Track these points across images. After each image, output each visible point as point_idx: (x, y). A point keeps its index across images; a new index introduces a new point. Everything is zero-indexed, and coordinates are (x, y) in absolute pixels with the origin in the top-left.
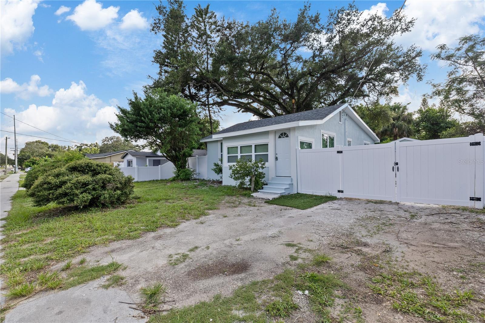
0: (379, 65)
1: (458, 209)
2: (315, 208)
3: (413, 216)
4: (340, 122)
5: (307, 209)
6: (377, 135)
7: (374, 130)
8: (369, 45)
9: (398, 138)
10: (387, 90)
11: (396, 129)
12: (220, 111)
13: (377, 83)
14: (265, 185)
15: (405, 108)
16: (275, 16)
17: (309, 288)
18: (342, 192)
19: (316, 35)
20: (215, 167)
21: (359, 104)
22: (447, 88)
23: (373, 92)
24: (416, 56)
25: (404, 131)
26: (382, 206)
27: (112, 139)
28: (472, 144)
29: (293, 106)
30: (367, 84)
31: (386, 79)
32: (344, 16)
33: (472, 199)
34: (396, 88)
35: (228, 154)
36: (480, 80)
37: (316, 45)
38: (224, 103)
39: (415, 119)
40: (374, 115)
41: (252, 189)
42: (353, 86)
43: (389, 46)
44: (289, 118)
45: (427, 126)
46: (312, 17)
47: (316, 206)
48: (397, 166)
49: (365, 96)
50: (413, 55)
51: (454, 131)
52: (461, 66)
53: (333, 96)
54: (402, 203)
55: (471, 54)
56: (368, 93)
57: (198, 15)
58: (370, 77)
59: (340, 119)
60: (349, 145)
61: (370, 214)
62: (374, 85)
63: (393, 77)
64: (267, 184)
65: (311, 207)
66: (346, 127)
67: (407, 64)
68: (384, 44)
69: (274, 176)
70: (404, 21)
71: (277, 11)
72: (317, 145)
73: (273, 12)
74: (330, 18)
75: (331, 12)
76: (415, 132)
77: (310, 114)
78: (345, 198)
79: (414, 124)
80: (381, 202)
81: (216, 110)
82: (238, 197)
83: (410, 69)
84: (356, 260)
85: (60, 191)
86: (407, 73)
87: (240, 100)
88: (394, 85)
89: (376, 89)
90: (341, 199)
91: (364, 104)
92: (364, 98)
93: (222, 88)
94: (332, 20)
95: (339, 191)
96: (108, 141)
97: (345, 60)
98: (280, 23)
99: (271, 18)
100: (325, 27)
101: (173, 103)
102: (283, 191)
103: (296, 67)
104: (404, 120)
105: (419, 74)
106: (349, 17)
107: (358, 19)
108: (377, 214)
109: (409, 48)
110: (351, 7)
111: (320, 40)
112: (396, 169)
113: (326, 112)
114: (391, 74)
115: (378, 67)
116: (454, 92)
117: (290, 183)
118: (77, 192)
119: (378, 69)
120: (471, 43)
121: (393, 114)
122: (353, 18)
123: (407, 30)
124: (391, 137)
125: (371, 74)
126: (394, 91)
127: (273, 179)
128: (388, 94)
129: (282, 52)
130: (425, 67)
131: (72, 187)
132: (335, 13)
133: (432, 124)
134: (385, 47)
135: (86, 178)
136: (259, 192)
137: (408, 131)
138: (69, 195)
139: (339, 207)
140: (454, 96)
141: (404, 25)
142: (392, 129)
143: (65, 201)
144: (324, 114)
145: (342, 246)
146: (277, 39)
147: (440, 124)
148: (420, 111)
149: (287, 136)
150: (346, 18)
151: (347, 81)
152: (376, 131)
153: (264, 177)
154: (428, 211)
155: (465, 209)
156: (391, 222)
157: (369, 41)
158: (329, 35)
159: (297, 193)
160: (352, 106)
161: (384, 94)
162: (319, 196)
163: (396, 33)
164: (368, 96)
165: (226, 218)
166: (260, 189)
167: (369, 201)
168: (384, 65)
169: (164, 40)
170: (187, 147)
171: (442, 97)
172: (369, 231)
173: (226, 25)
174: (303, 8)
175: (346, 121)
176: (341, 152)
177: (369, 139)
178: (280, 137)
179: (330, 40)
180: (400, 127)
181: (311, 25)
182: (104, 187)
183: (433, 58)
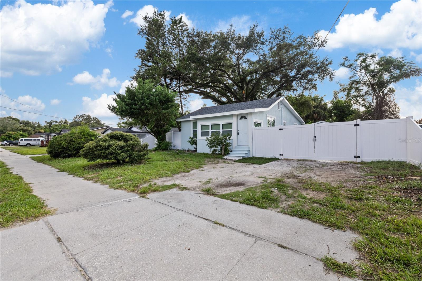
0: (304, 68)
1: (348, 163)
2: (267, 164)
3: (323, 166)
4: (278, 109)
5: (263, 164)
6: (302, 118)
7: (300, 115)
8: (297, 55)
9: (317, 121)
10: (309, 86)
11: (316, 114)
12: (188, 97)
13: (302, 81)
14: (230, 151)
15: (322, 99)
16: (232, 30)
17: (277, 187)
18: (282, 155)
19: (261, 45)
20: (190, 140)
21: (290, 94)
22: (349, 87)
23: (300, 87)
24: (329, 64)
25: (321, 116)
26: (307, 162)
27: (83, 117)
28: (355, 125)
29: (244, 95)
30: (296, 81)
31: (309, 78)
32: (281, 34)
33: (355, 157)
34: (315, 85)
35: (202, 130)
36: (369, 83)
37: (261, 52)
38: (190, 91)
39: (329, 107)
40: (301, 104)
41: (223, 154)
42: (286, 82)
43: (311, 56)
44: (243, 105)
45: (337, 113)
46: (259, 33)
47: (267, 163)
48: (315, 138)
49: (294, 90)
50: (327, 63)
51: (354, 117)
52: (358, 72)
53: (271, 89)
54: (318, 161)
55: (364, 64)
56: (296, 87)
57: (173, 24)
58: (298, 76)
59: (279, 107)
60: (284, 125)
61: (300, 166)
62: (300, 82)
63: (313, 77)
64: (232, 151)
65: (265, 163)
66: (282, 113)
67: (323, 68)
68: (307, 54)
69: (236, 145)
70: (320, 40)
71: (234, 26)
72: (264, 125)
73: (231, 27)
74: (271, 34)
75: (272, 30)
76: (328, 117)
77: (258, 103)
78: (284, 159)
79: (328, 111)
80: (306, 161)
81: (185, 97)
82: (214, 159)
83: (325, 72)
84: (296, 181)
85: (108, 151)
86: (323, 75)
87: (201, 89)
88: (314, 82)
89: (302, 85)
90: (282, 159)
91: (294, 96)
92: (293, 91)
93: (191, 81)
94: (272, 36)
95: (280, 155)
96: (79, 118)
97: (281, 64)
98: (236, 35)
99: (229, 31)
100: (268, 40)
101: (160, 92)
102: (244, 155)
103: (245, 66)
104: (321, 108)
105: (330, 76)
106: (284, 35)
107: (290, 37)
108: (304, 166)
109: (324, 58)
110: (286, 28)
111: (263, 49)
112: (314, 140)
113: (269, 102)
114: (312, 75)
115: (303, 70)
116: (353, 90)
117: (248, 150)
118: (119, 152)
119: (303, 71)
120: (364, 57)
121: (314, 103)
122: (287, 36)
123: (323, 46)
124: (312, 120)
125: (298, 74)
126: (314, 87)
127: (235, 147)
128: (310, 89)
129: (236, 56)
130: (334, 71)
131: (116, 148)
132: (275, 31)
133: (340, 112)
134: (308, 56)
135: (121, 143)
136: (227, 156)
137: (324, 116)
138: (114, 154)
139: (282, 163)
140: (353, 93)
141: (321, 42)
142: (313, 114)
143: (112, 158)
144: (269, 103)
145: (288, 177)
146: (233, 46)
147: (345, 111)
148: (332, 102)
149: (246, 118)
150: (282, 35)
151: (282, 78)
152: (302, 116)
153: (231, 146)
154: (332, 164)
155: (351, 163)
156: (312, 168)
157: (297, 52)
158: (271, 46)
159: (253, 157)
160: (285, 96)
161: (307, 89)
162: (267, 158)
163: (316, 47)
164: (297, 90)
165: (215, 169)
166: (227, 154)
167: (298, 160)
168: (307, 69)
169: (146, 42)
170: (167, 125)
171: (346, 93)
172: (300, 172)
173: (195, 34)
174: (252, 26)
175: (282, 109)
176: (282, 129)
177: (297, 122)
178: (240, 119)
179: (271, 49)
180: (318, 113)
181: (258, 38)
182: (132, 150)
183: (339, 66)
